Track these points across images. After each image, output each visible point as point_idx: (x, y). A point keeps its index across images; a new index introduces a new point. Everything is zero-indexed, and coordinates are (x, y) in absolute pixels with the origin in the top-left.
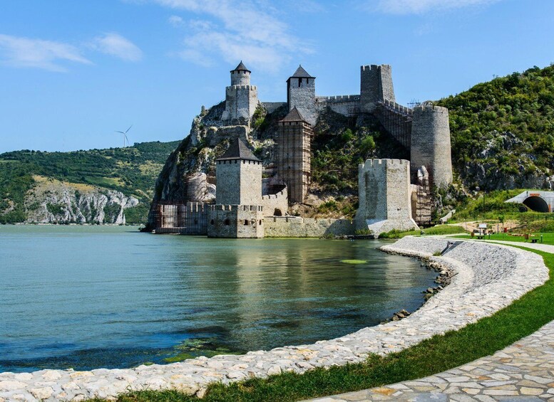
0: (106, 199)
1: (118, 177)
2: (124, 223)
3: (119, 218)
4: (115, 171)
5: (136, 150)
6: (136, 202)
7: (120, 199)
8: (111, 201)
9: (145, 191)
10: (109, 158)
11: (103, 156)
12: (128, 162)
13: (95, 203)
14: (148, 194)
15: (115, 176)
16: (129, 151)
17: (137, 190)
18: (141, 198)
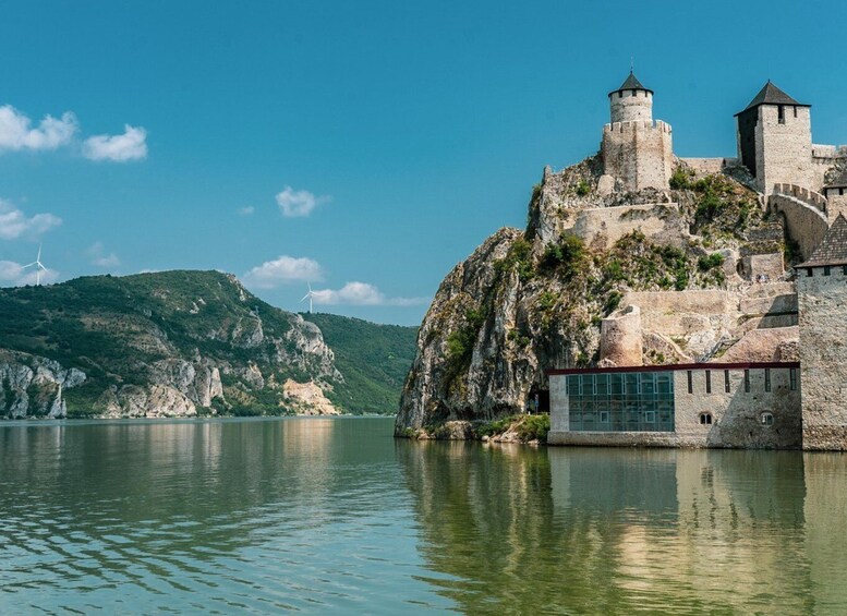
0: (31, 372)
1: (46, 334)
2: (64, 413)
3: (57, 404)
4: (40, 324)
5: (71, 289)
6: (83, 376)
7: (55, 373)
8: (39, 376)
9: (94, 359)
10: (24, 302)
11: (14, 299)
12: (60, 310)
13: (12, 381)
14: (100, 363)
15: (39, 333)
16: (60, 290)
17: (81, 358)
18: (89, 370)
